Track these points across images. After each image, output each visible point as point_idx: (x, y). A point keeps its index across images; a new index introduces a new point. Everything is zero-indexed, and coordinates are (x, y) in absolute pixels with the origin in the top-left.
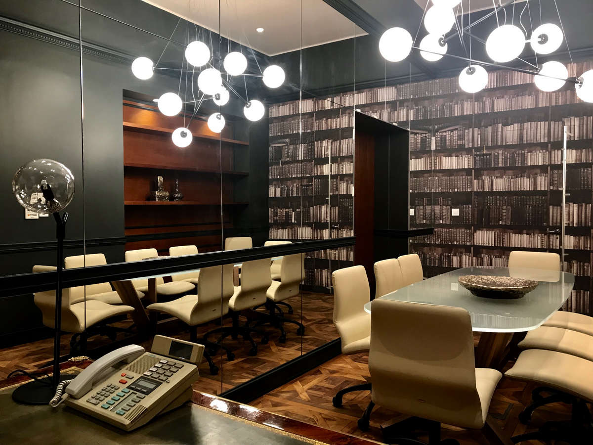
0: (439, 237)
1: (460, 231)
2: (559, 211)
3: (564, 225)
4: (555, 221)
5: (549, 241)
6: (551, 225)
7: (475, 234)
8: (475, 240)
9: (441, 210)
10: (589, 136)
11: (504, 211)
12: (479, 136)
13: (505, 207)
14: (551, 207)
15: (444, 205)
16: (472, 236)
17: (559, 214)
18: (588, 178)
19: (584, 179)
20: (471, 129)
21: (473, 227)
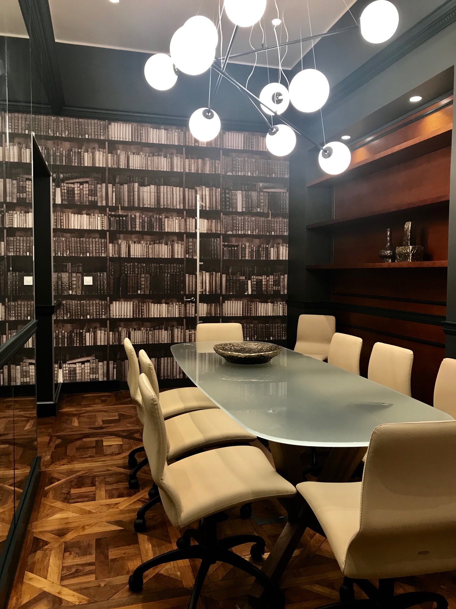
0: (68, 310)
1: (94, 302)
2: (194, 280)
3: (198, 293)
4: (191, 289)
5: (186, 310)
6: (187, 293)
7: (111, 305)
8: (111, 312)
9: (70, 278)
10: (217, 208)
11: (143, 279)
12: (114, 194)
13: (143, 275)
14: (187, 275)
15: (74, 272)
16: (107, 308)
17: (194, 282)
18: (217, 247)
19: (214, 248)
20: (104, 185)
21: (108, 298)
